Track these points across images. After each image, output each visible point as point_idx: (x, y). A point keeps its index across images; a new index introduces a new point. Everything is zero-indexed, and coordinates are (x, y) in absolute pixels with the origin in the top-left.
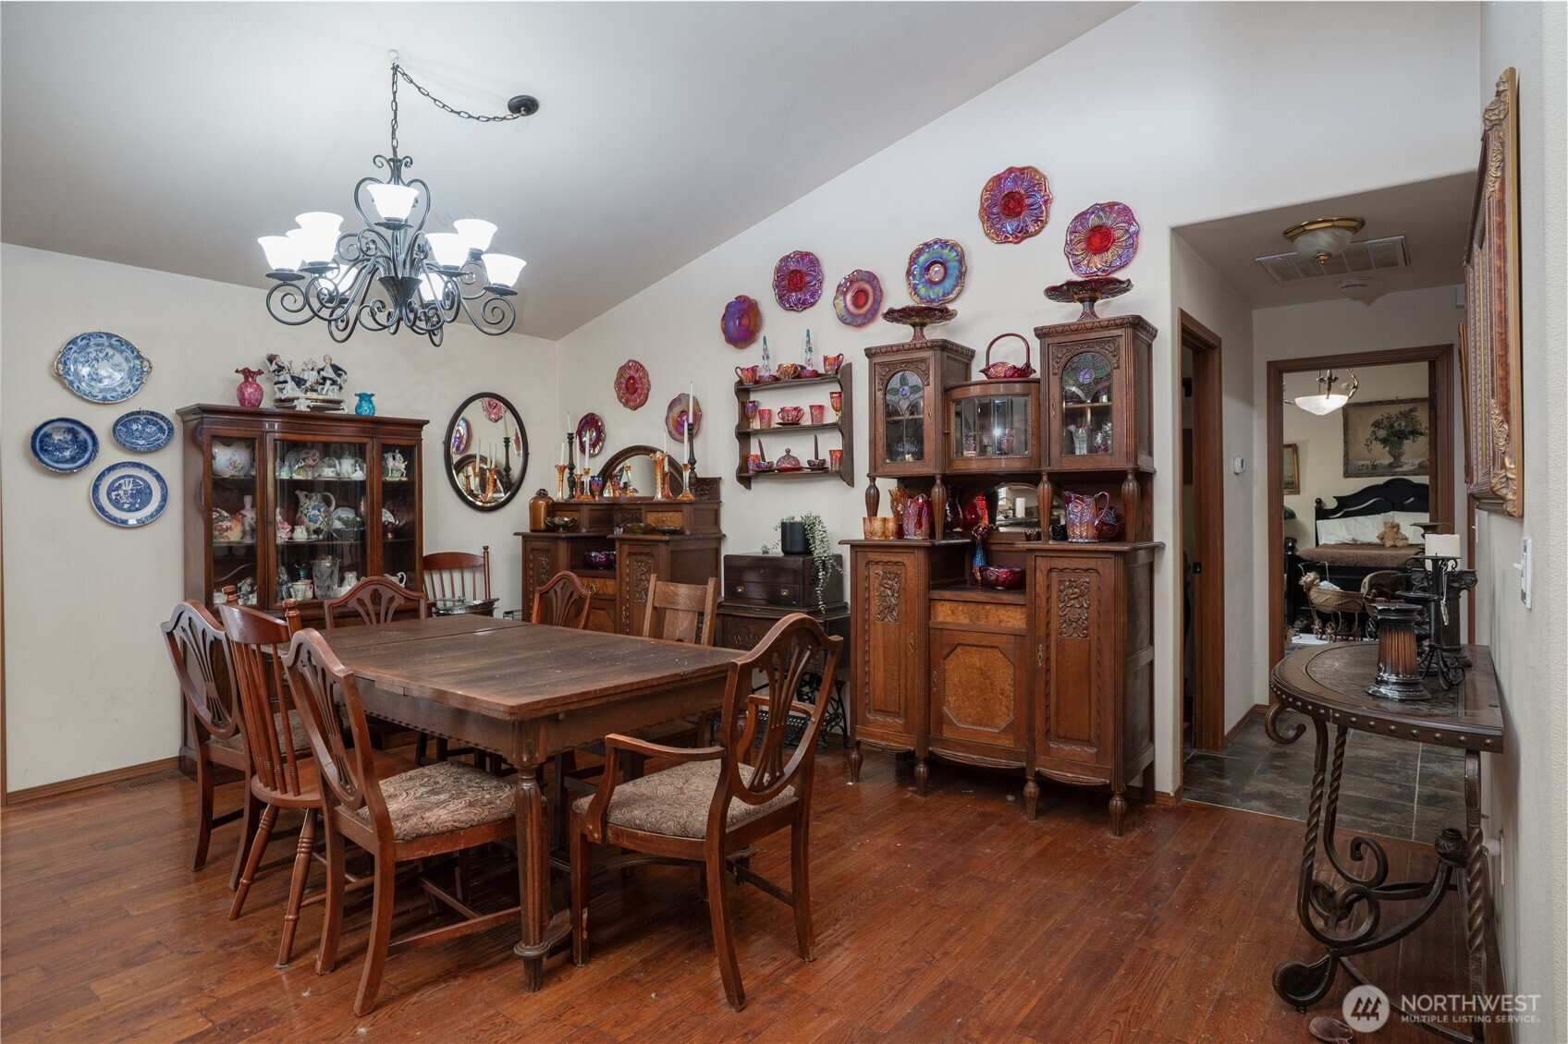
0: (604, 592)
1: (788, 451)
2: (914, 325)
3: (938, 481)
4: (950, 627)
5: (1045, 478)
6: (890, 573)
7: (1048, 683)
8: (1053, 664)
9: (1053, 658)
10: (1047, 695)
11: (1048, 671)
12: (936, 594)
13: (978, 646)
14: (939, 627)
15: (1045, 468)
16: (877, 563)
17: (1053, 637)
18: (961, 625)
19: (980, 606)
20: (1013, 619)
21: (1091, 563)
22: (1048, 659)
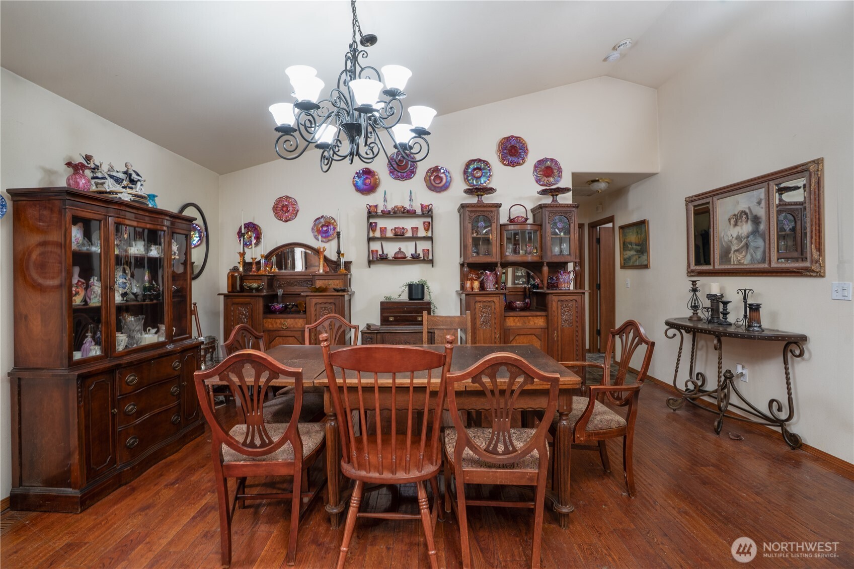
0: (294, 327)
1: (400, 249)
2: (478, 196)
3: (499, 265)
4: (514, 328)
5: (545, 264)
6: (486, 306)
7: (558, 346)
8: (559, 338)
9: (560, 336)
10: (558, 351)
11: (558, 341)
12: (507, 314)
13: (526, 335)
14: (509, 328)
15: (546, 260)
16: (480, 302)
17: (559, 328)
18: (518, 326)
19: (526, 318)
20: (540, 322)
21: (574, 297)
22: (558, 336)
